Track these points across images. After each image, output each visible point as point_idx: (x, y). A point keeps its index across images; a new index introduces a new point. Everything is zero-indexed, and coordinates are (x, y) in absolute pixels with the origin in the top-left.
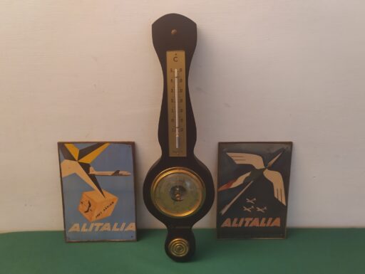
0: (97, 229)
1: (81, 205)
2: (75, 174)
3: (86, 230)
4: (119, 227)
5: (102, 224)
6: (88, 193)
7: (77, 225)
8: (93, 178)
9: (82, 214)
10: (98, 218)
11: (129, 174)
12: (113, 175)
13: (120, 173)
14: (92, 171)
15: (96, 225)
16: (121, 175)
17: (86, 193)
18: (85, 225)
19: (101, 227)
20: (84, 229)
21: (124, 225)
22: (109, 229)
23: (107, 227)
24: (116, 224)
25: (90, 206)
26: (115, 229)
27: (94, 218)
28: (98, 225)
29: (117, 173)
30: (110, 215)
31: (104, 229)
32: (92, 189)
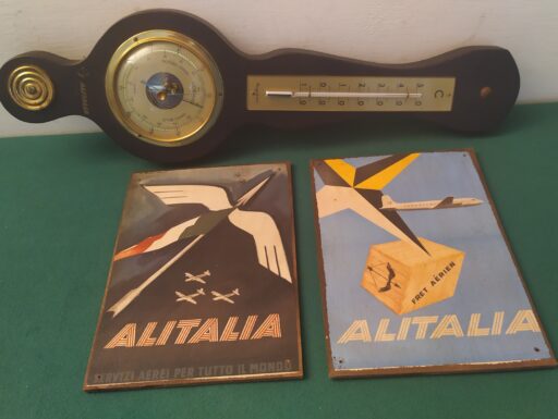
0: (421, 334)
1: (368, 276)
2: (349, 212)
3: (390, 338)
4: (486, 322)
5: (434, 319)
6: (386, 248)
7: (363, 324)
8: (392, 215)
9: (373, 296)
10: (421, 303)
11: (477, 201)
12: (439, 207)
13: (455, 201)
14: (387, 202)
15: (416, 320)
16: (459, 205)
17: (377, 247)
18: (384, 324)
19: (432, 327)
20: (383, 335)
21: (499, 318)
22: (457, 331)
23: (450, 326)
24: (475, 319)
25: (392, 274)
26: (475, 330)
27: (407, 304)
28: (423, 322)
29: (447, 202)
30: (451, 294)
31: (440, 332)
32: (393, 239)
